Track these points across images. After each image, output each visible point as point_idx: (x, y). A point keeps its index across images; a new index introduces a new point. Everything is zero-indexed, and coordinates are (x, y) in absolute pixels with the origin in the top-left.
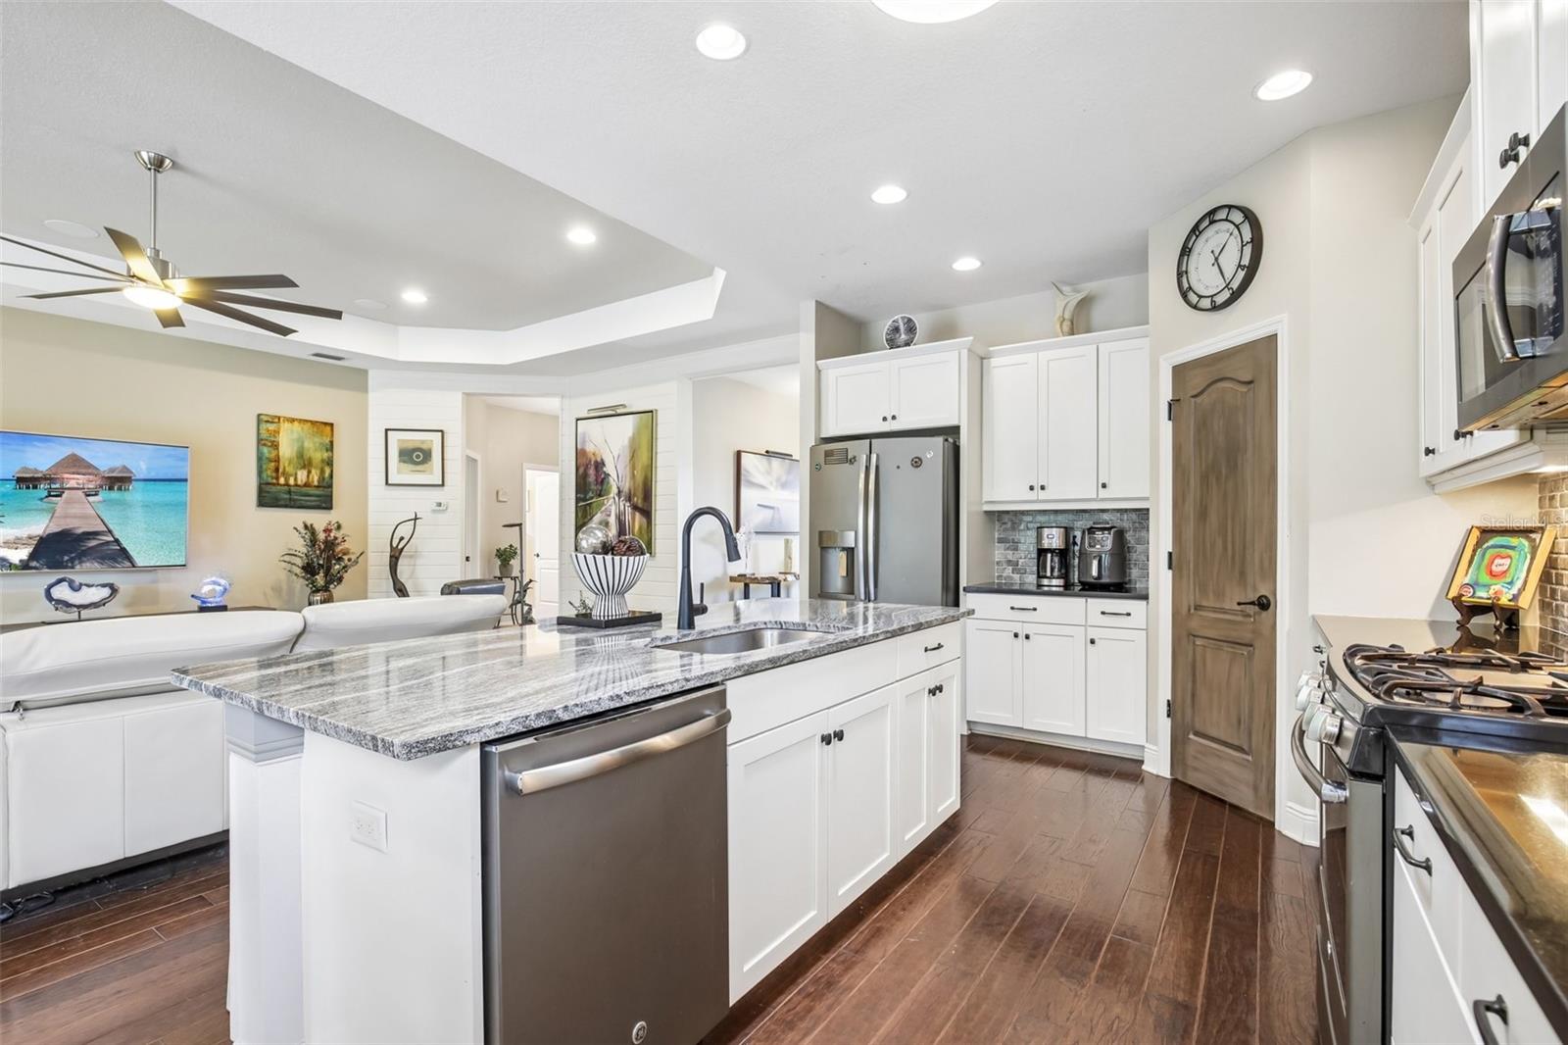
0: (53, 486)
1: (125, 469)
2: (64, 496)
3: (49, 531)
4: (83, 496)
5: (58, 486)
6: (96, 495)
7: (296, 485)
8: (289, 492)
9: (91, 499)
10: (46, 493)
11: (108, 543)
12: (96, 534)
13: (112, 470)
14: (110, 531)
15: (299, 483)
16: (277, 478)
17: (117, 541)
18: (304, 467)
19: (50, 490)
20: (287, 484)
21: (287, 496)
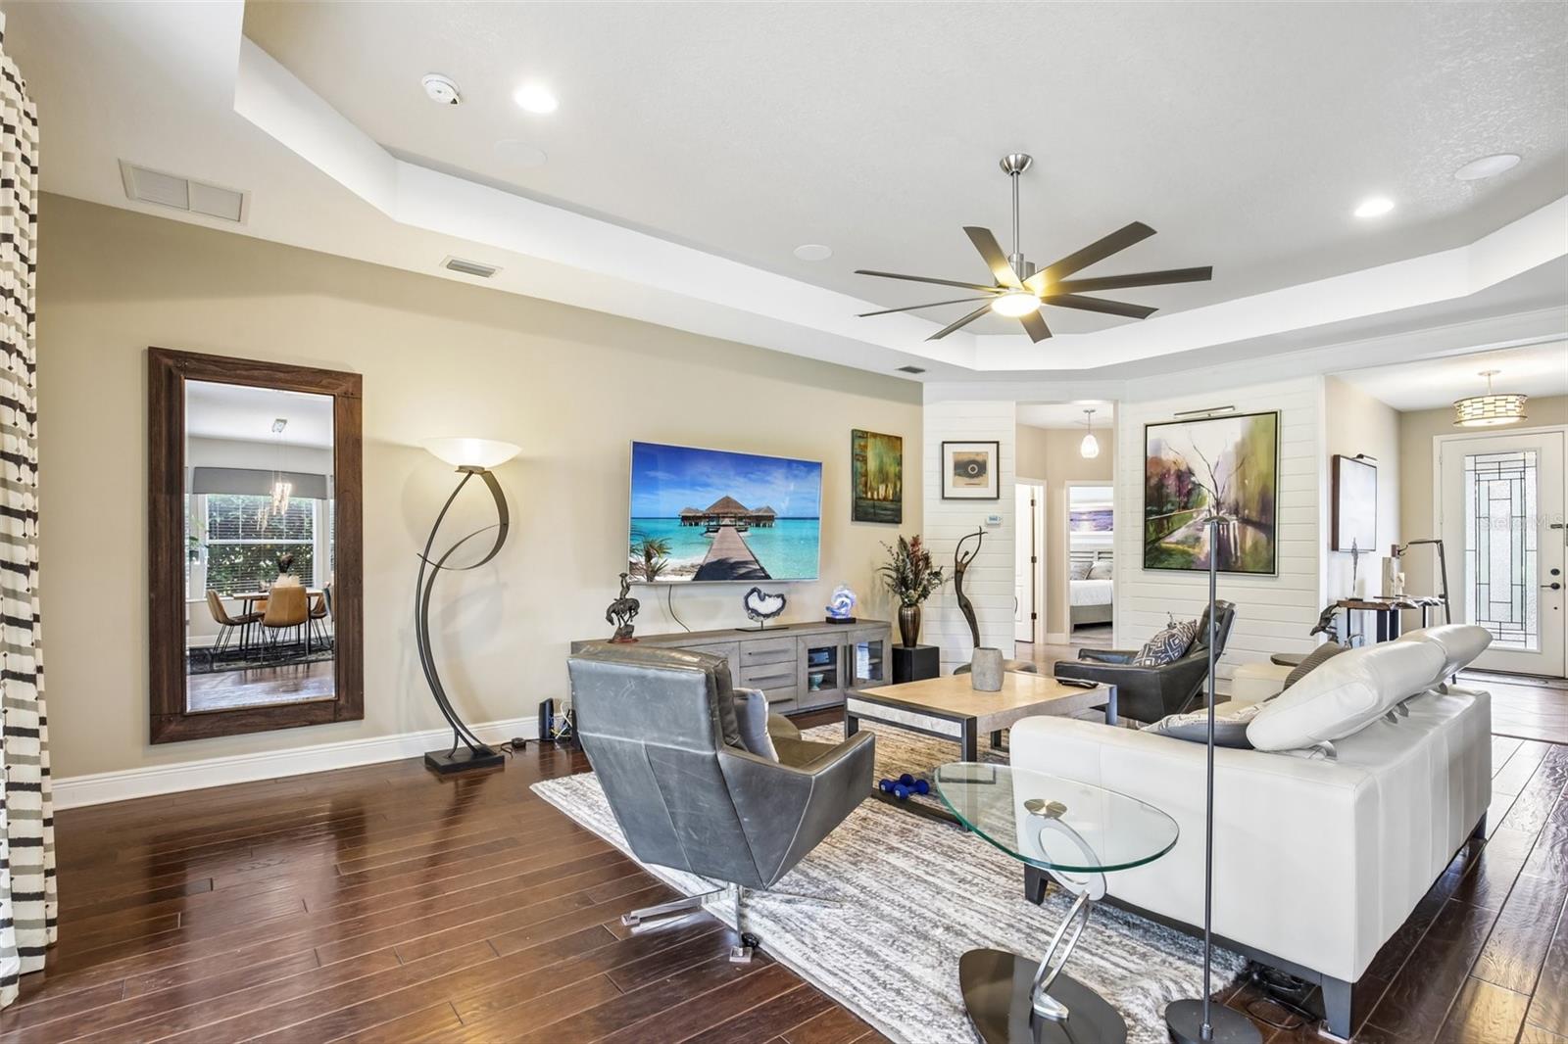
0: (711, 523)
1: (769, 509)
2: (720, 531)
3: (707, 561)
4: (735, 531)
5: (714, 523)
6: (746, 530)
7: (879, 499)
8: (874, 507)
9: (742, 534)
10: (705, 529)
11: (755, 570)
12: (746, 563)
13: (759, 510)
14: (757, 561)
15: (880, 497)
16: (866, 493)
17: (762, 569)
18: (882, 482)
19: (708, 527)
20: (872, 499)
21: (872, 510)
